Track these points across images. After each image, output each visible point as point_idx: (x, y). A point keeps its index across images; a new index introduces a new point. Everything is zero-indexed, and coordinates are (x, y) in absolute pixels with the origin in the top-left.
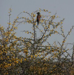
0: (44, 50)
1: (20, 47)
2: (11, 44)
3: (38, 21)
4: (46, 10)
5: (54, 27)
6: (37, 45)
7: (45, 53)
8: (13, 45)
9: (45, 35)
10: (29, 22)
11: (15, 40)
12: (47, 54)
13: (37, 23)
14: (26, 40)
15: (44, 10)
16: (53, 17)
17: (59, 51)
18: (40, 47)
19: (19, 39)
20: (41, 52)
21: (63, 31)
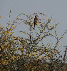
0: (39, 50)
1: (17, 46)
2: (9, 42)
3: (35, 23)
4: (43, 14)
5: (49, 30)
6: (32, 45)
7: (40, 53)
8: (10, 43)
9: (41, 37)
10: (27, 23)
11: (13, 39)
12: (41, 54)
13: (33, 25)
14: (23, 40)
15: (41, 14)
16: (49, 21)
17: (52, 52)
18: (35, 48)
19: (16, 39)
20: (36, 52)
21: (57, 34)
